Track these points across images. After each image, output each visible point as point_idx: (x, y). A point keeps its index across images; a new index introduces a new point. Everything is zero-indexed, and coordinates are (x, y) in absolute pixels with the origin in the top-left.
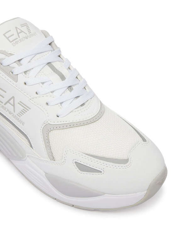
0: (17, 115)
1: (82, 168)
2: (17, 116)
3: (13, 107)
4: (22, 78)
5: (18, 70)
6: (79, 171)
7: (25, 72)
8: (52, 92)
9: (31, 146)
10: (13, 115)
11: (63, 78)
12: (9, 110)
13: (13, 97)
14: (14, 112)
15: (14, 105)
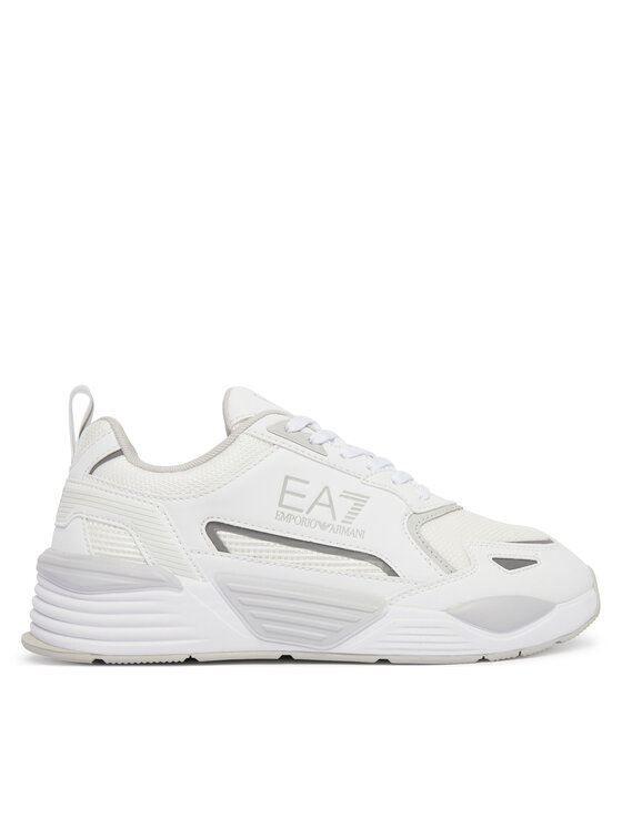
0: (344, 522)
2: (343, 525)
3: (329, 510)
5: (317, 437)
10: (333, 529)
12: (319, 522)
13: (327, 488)
14: (334, 518)
15: (331, 505)
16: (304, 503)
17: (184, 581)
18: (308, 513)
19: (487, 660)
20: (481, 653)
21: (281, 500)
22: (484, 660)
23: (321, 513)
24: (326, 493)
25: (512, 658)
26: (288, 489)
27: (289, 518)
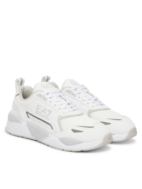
1: (74, 131)
4: (49, 100)
5: (47, 97)
6: (74, 133)
7: (50, 98)
8: (62, 104)
9: (52, 129)
10: (45, 117)
11: (66, 100)
13: (45, 108)
14: (45, 115)
15: (45, 112)
16: (40, 111)
17: (22, 122)
18: (41, 113)
19: (64, 150)
20: (63, 148)
21: (37, 110)
22: (63, 150)
23: (43, 113)
24: (45, 110)
25: (69, 151)
26: (38, 108)
27: (38, 114)
